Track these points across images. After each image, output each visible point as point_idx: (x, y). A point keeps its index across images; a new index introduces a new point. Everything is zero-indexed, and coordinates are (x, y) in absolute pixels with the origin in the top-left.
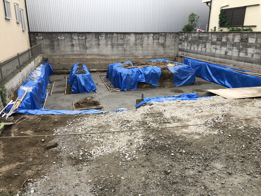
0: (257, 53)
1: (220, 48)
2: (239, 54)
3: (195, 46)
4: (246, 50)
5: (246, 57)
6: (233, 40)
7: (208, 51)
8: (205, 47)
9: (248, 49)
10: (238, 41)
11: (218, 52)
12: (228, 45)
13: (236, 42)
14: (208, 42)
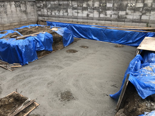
0: (114, 14)
1: (81, 12)
2: (99, 16)
3: (56, 11)
4: (105, 12)
5: (106, 17)
6: (93, 5)
7: (70, 14)
8: (67, 11)
9: (107, 11)
10: (98, 6)
11: (80, 15)
12: (89, 9)
13: (96, 7)
14: (69, 8)
